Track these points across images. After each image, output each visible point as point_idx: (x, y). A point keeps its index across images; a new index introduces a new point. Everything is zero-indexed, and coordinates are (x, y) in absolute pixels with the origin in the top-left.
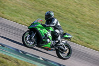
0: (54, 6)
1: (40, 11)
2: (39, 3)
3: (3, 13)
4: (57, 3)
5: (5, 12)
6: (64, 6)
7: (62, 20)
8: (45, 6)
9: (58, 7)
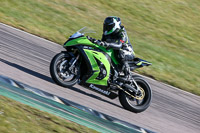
0: (172, 26)
1: (144, 34)
2: (140, 18)
4: (178, 20)
7: (187, 53)
8: (153, 26)
9: (179, 28)
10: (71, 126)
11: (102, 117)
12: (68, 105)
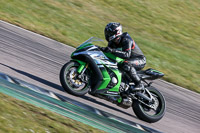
0: (168, 22)
1: (139, 30)
2: (136, 14)
3: (64, 34)
4: (174, 16)
5: (68, 32)
6: (188, 22)
7: (183, 49)
8: (149, 22)
9: (175, 24)
10: (66, 122)
11: (98, 113)
12: (63, 101)
